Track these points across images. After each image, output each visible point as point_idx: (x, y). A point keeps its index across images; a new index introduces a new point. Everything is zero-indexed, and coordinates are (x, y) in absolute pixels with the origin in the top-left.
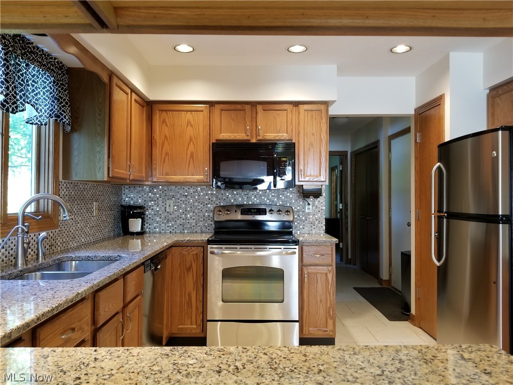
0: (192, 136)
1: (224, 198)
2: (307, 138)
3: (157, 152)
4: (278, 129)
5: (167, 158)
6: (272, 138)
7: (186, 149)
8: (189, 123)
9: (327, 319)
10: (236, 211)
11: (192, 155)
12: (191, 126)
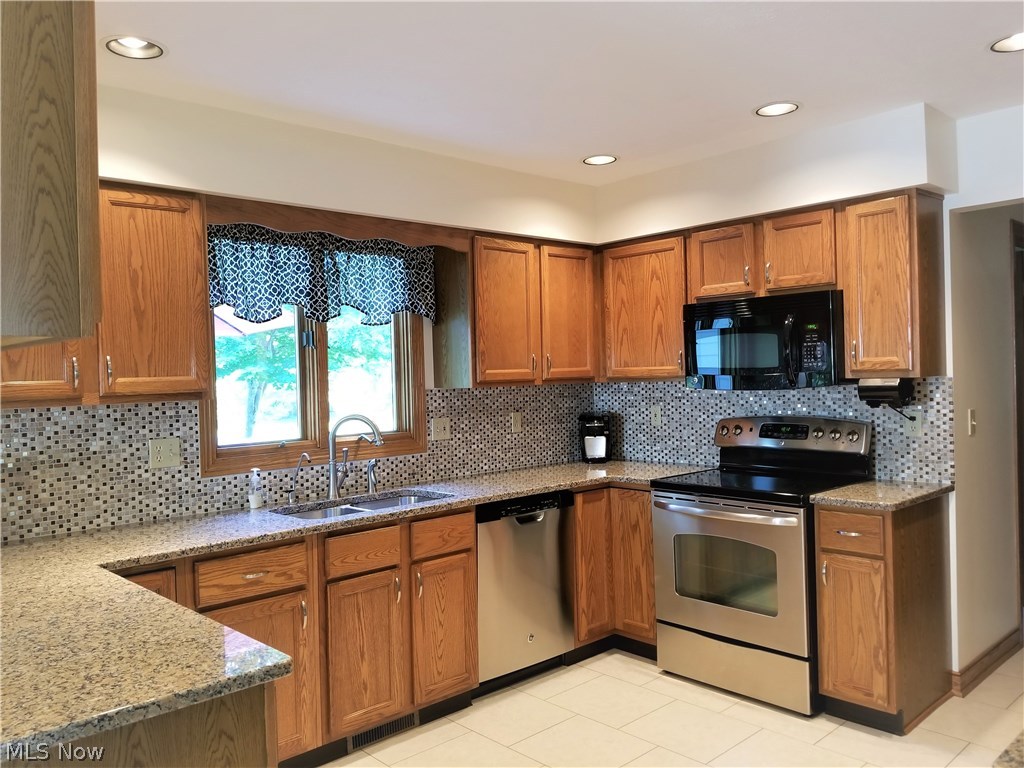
0: (660, 295)
1: (741, 402)
2: (867, 276)
3: (611, 328)
4: (806, 265)
5: (625, 337)
6: (792, 284)
7: (651, 319)
8: (654, 273)
9: (872, 670)
10: (751, 430)
11: (660, 328)
12: (658, 278)
